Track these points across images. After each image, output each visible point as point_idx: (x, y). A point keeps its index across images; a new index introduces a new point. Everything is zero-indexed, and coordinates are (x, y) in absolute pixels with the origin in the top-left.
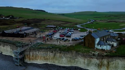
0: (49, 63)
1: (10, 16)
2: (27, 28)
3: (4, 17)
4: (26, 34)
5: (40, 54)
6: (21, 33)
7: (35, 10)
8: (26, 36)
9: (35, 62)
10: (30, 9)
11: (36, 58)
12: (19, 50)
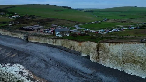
0: (37, 42)
1: (32, 15)
2: (37, 26)
3: (27, 17)
4: (33, 29)
5: (34, 38)
6: (31, 28)
7: (61, 7)
8: (33, 30)
9: (32, 41)
10: (56, 6)
11: (32, 40)
12: (25, 35)
